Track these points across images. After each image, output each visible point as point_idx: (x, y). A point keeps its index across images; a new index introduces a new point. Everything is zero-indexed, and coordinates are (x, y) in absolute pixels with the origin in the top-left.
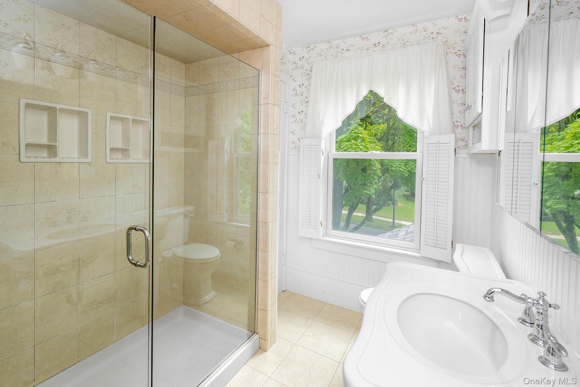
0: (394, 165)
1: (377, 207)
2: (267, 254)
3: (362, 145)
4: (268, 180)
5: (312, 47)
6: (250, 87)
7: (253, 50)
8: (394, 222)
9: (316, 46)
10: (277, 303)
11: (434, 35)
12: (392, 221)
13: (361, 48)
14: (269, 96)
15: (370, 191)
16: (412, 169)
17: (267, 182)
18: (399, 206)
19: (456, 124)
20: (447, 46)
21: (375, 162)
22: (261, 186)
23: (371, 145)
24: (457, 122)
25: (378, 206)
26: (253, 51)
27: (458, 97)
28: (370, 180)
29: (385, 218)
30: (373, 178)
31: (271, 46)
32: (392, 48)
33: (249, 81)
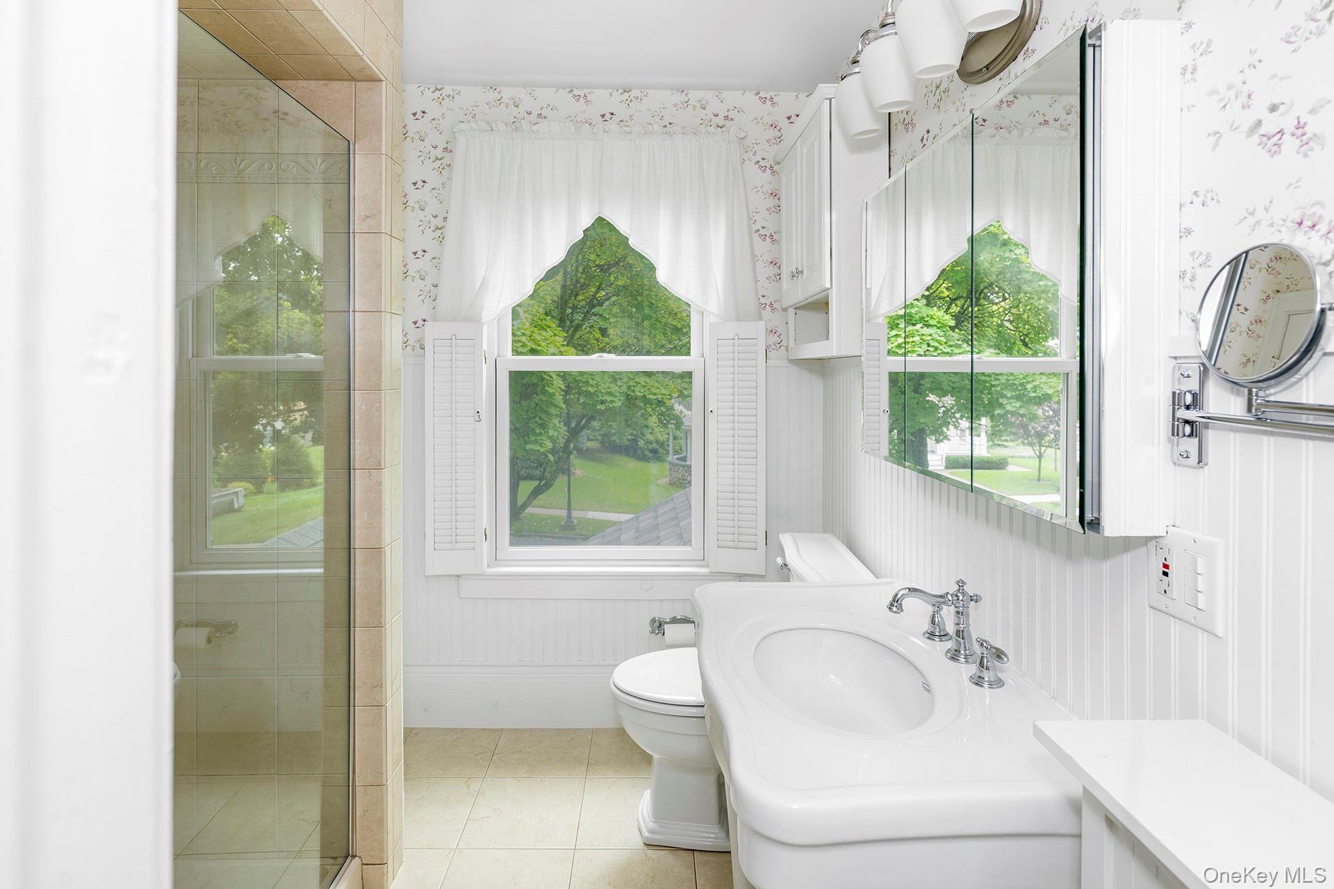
0: (591, 382)
1: (541, 482)
2: (381, 631)
3: (524, 334)
4: (381, 435)
5: (447, 90)
6: (316, 181)
7: (324, 82)
8: (569, 516)
9: (459, 92)
10: (403, 760)
11: (720, 121)
12: (566, 515)
13: (573, 117)
14: (380, 212)
15: (541, 446)
16: (629, 388)
17: (379, 439)
18: (577, 477)
19: (763, 300)
20: (743, 146)
21: (553, 375)
22: (357, 453)
23: (544, 333)
24: (763, 296)
25: (543, 482)
26: (326, 84)
27: (763, 247)
28: (540, 418)
29: (548, 508)
30: (547, 412)
31: (384, 83)
32: (642, 131)
33: (315, 165)
